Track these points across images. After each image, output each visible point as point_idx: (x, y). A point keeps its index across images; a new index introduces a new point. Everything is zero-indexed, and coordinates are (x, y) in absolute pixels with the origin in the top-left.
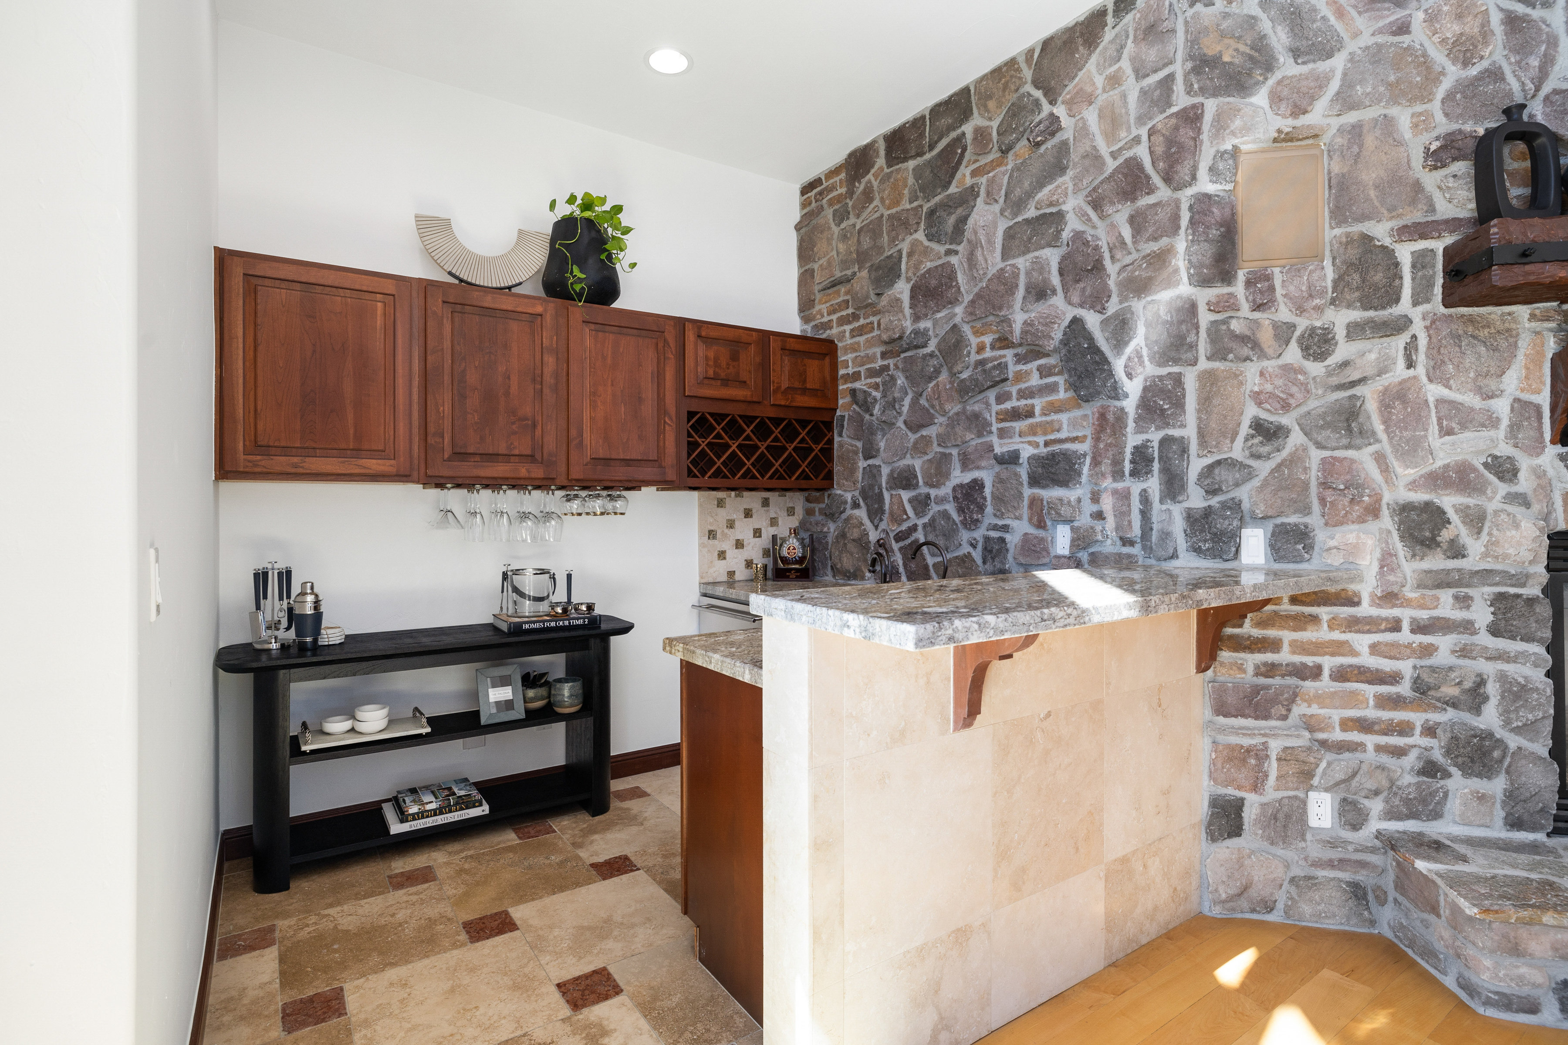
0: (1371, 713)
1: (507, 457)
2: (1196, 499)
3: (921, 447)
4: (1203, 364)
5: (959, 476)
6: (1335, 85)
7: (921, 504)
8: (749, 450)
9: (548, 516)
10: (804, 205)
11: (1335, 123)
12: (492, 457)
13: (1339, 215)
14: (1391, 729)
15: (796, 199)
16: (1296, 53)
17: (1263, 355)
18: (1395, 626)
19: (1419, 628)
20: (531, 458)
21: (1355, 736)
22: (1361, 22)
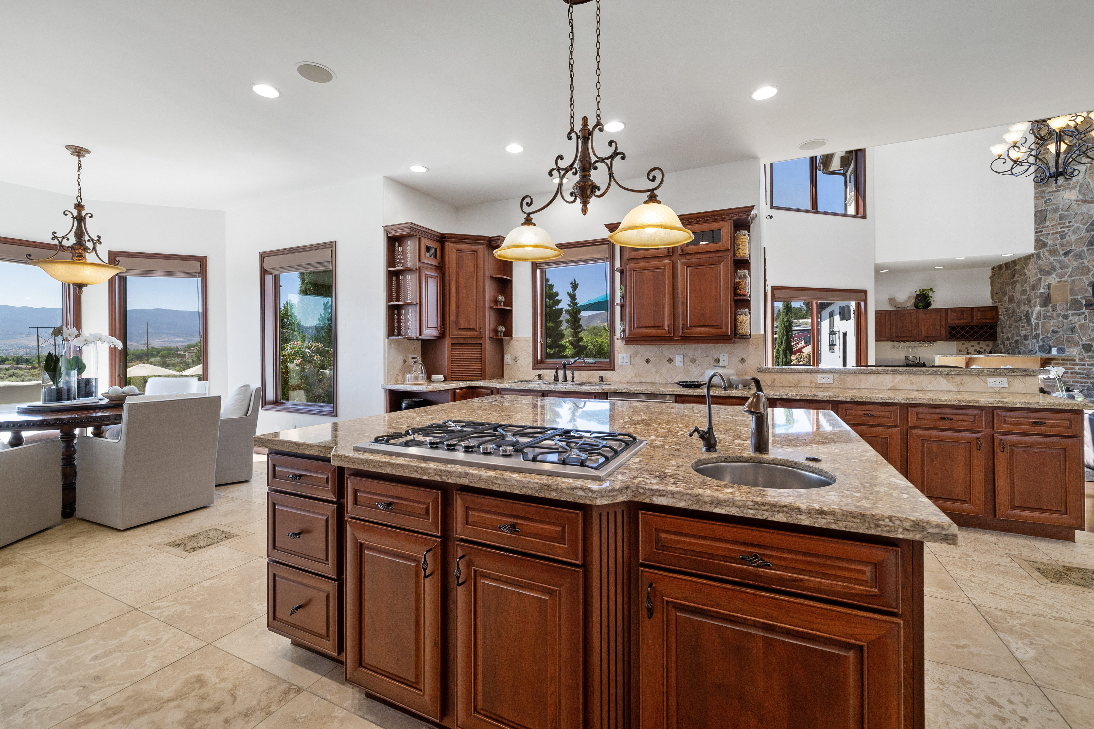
0: (1079, 380)
1: (906, 337)
2: (1041, 344)
3: (1010, 332)
4: (1042, 320)
5: (1016, 338)
6: (1069, 273)
7: (1010, 343)
8: (967, 333)
9: (915, 347)
10: (992, 272)
11: (1069, 279)
12: (902, 337)
13: (1071, 294)
14: (1082, 383)
15: (991, 271)
16: (1061, 268)
17: (1054, 319)
18: (1084, 365)
19: (1089, 365)
20: (911, 337)
21: (1075, 384)
22: (1074, 262)
